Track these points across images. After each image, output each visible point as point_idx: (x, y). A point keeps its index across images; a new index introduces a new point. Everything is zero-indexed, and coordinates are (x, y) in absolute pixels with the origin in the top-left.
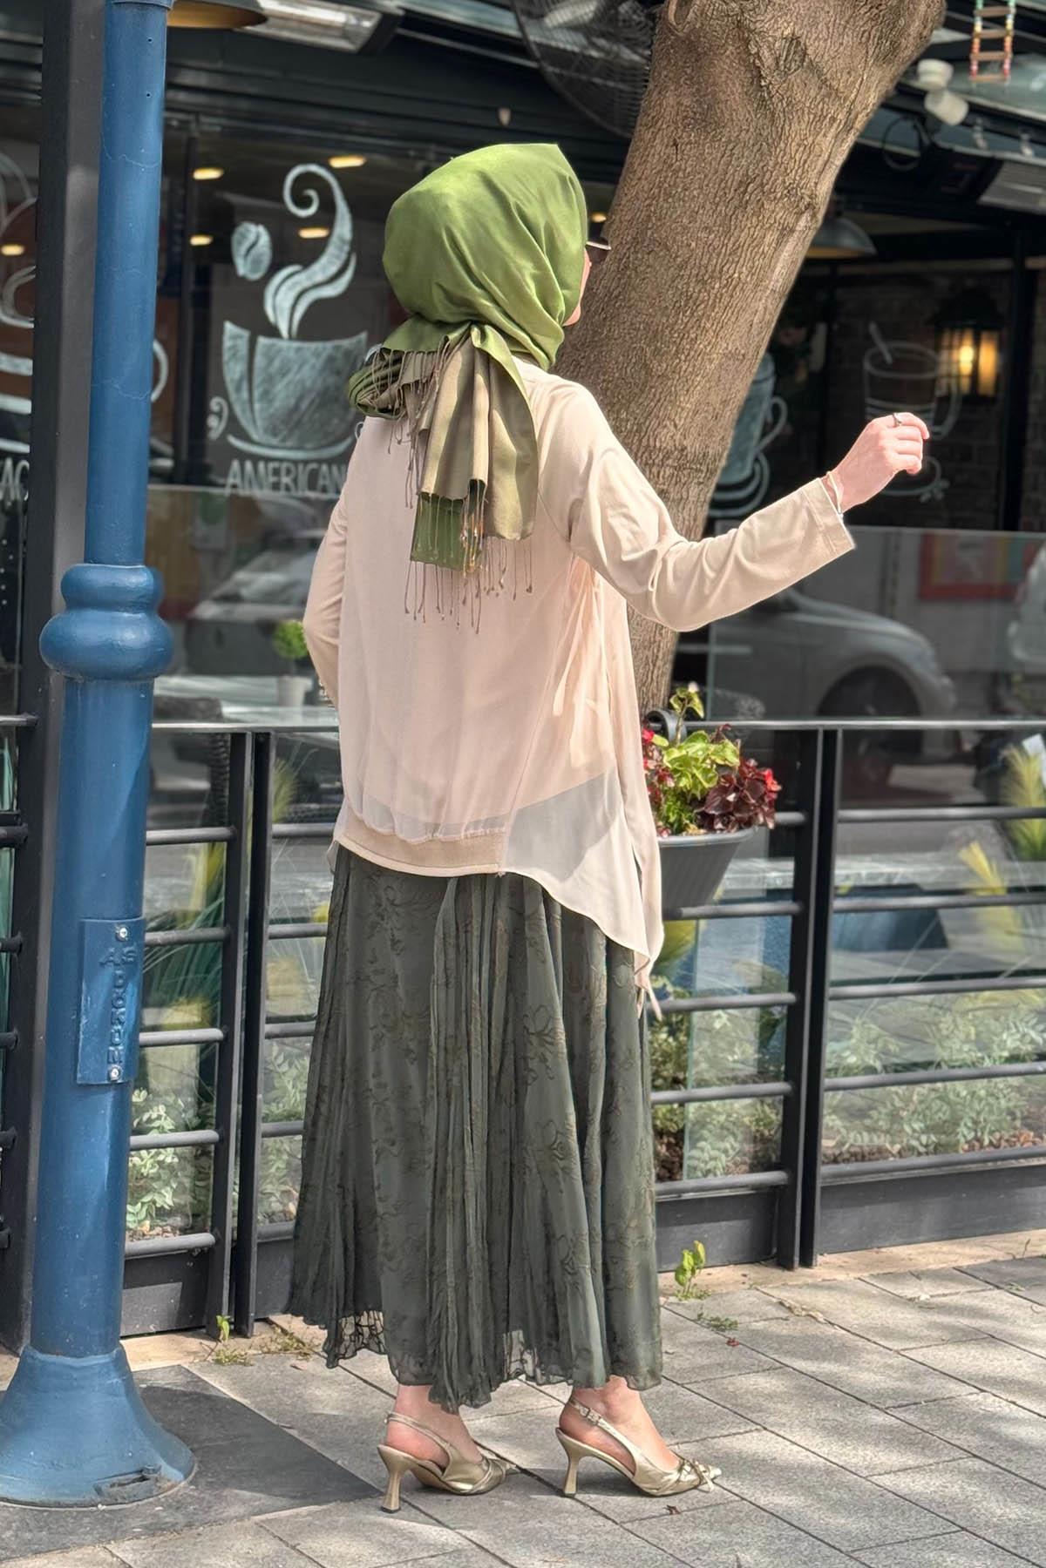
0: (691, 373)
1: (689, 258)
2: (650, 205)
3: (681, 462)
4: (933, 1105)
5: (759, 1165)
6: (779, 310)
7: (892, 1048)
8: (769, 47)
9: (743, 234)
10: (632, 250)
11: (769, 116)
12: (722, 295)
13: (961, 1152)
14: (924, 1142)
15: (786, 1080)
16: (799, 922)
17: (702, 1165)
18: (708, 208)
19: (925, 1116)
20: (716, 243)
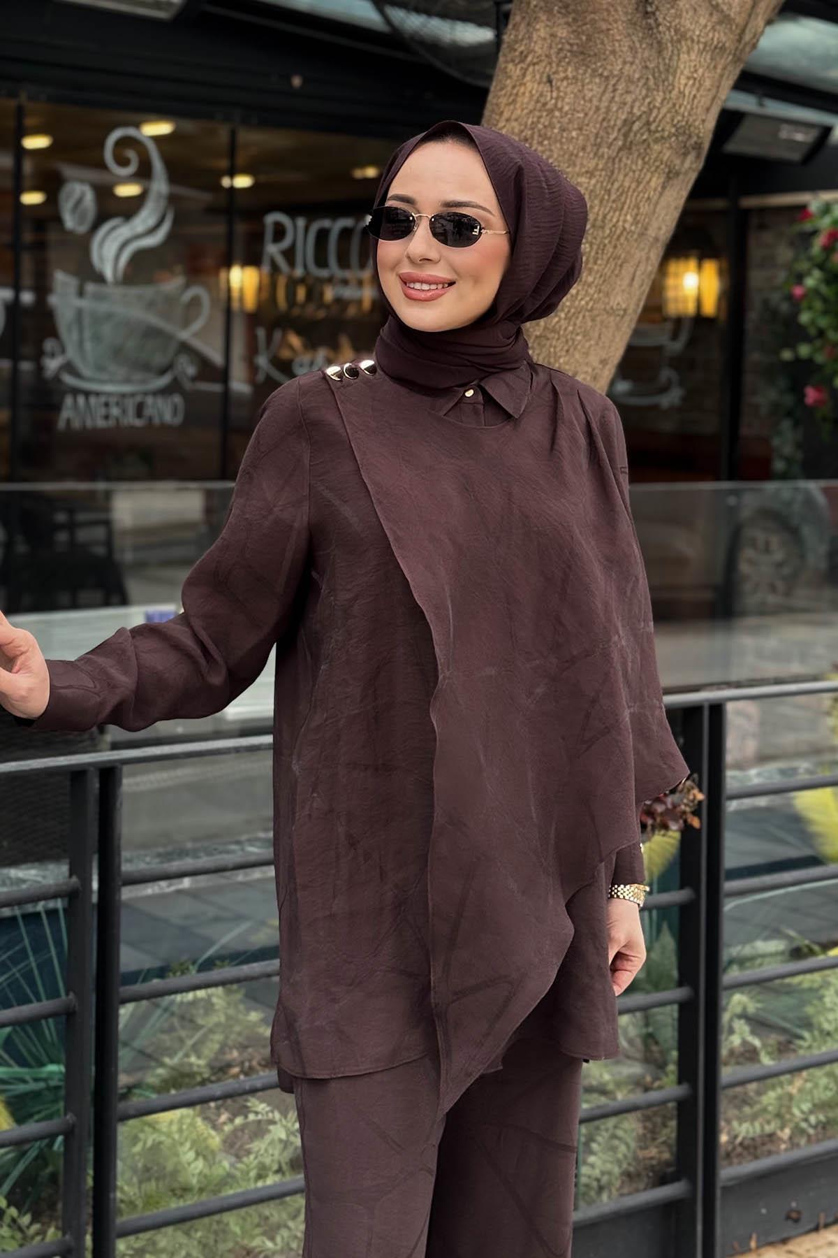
0: (572, 332)
9: (627, 179)
11: (656, 46)
12: (605, 245)
14: (813, 1123)
18: (589, 149)
19: (812, 1096)
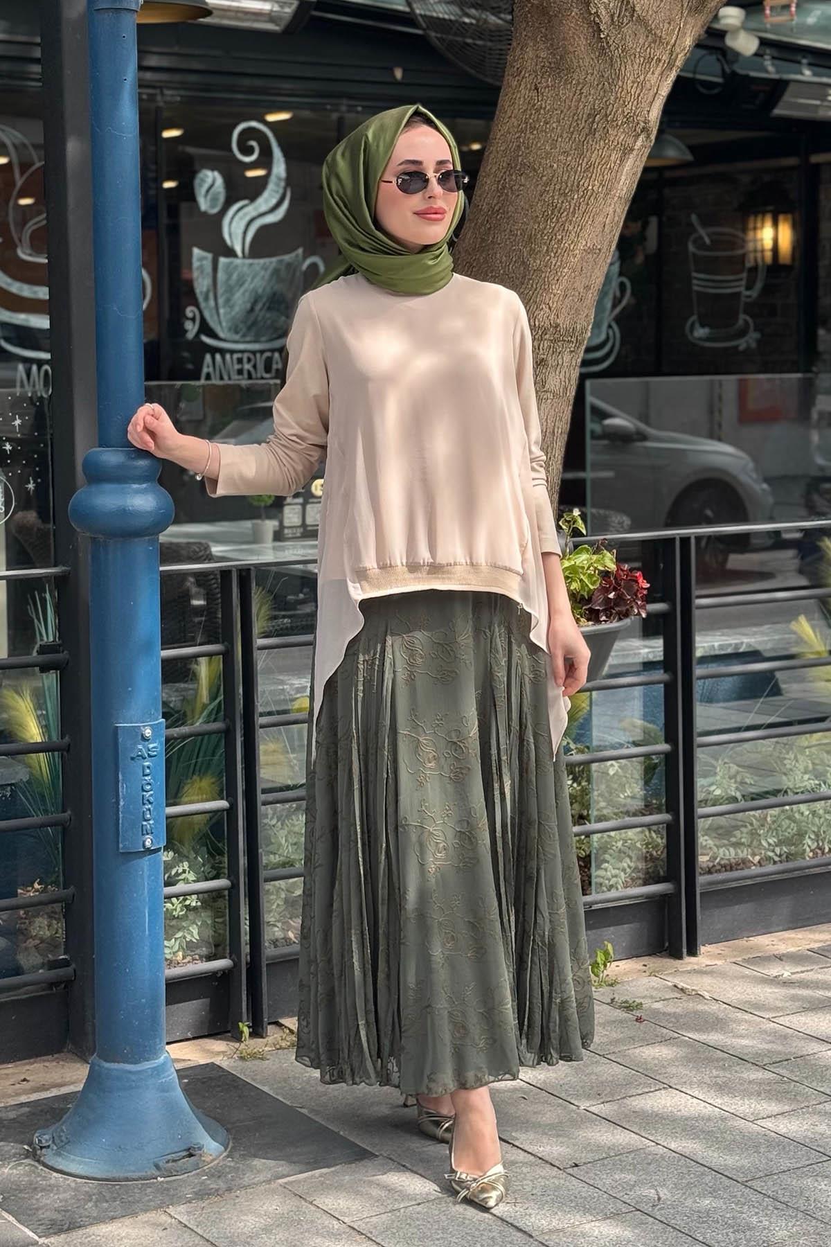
0: (560, 266)
1: (553, 176)
2: (519, 137)
3: (556, 336)
4: (783, 823)
5: (650, 879)
6: (625, 212)
7: (748, 781)
8: (605, 7)
9: (594, 155)
10: (508, 173)
11: (609, 61)
12: (580, 203)
13: (808, 859)
14: (778, 853)
15: (667, 812)
16: (670, 688)
17: (607, 882)
19: (777, 833)
20: (573, 163)
